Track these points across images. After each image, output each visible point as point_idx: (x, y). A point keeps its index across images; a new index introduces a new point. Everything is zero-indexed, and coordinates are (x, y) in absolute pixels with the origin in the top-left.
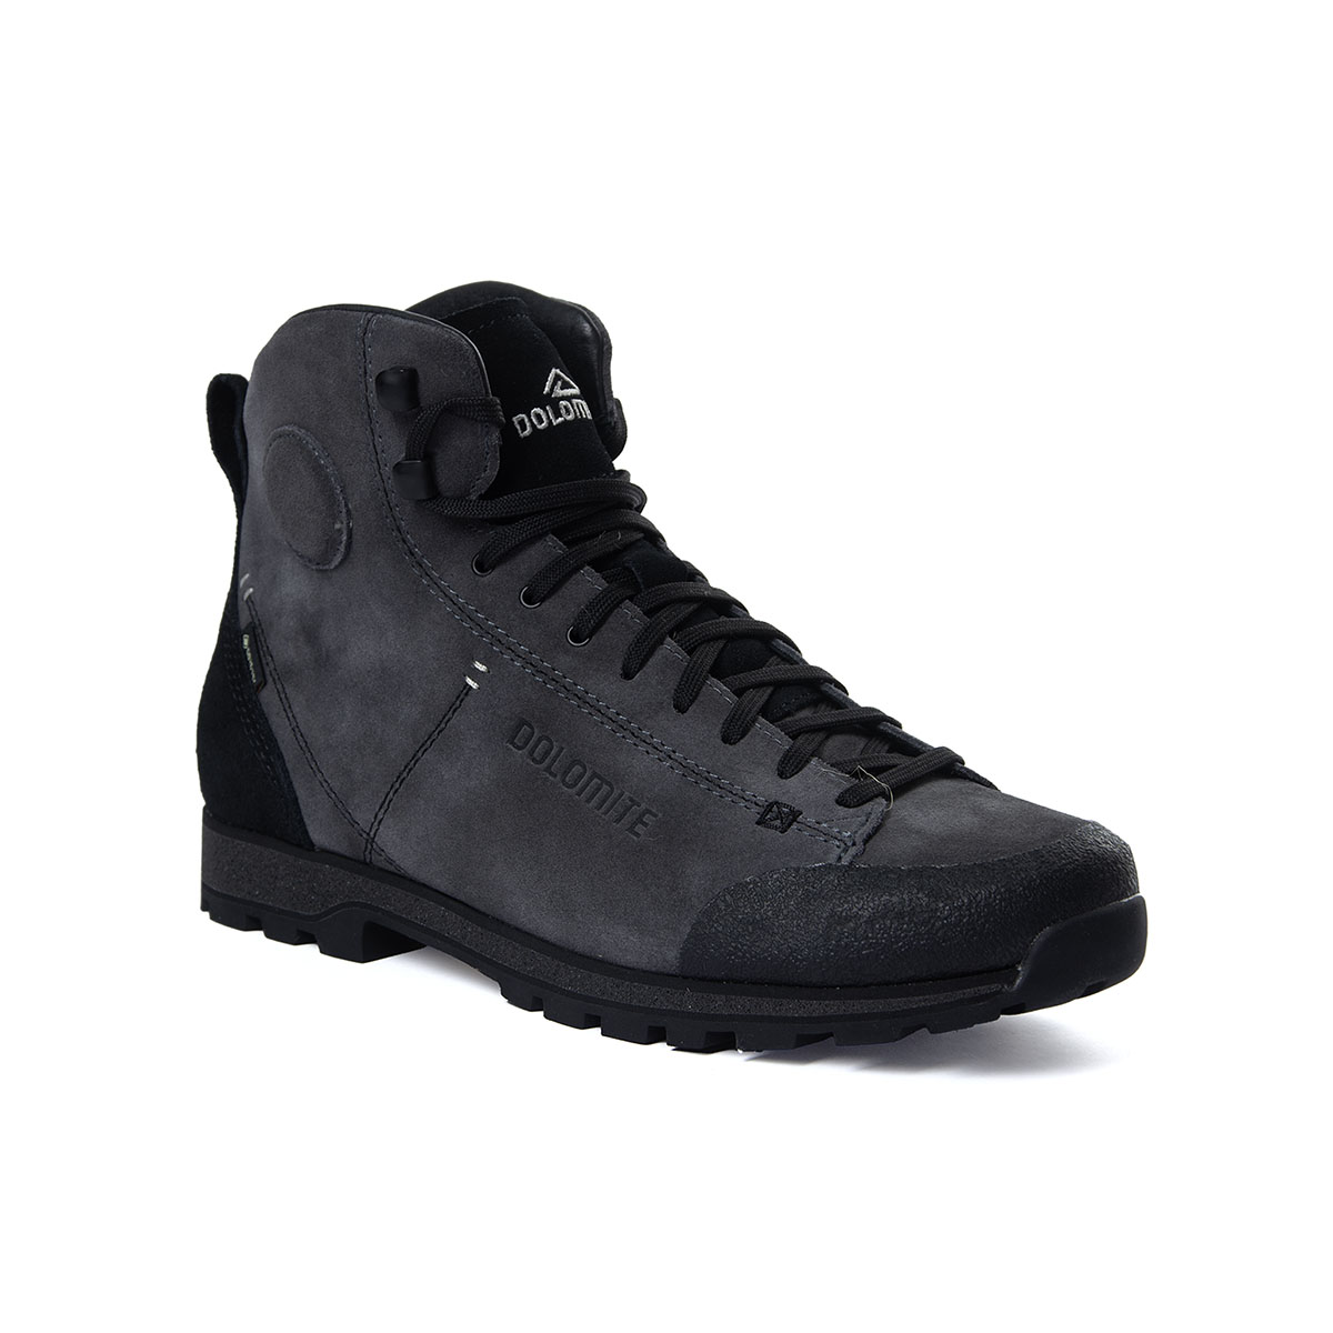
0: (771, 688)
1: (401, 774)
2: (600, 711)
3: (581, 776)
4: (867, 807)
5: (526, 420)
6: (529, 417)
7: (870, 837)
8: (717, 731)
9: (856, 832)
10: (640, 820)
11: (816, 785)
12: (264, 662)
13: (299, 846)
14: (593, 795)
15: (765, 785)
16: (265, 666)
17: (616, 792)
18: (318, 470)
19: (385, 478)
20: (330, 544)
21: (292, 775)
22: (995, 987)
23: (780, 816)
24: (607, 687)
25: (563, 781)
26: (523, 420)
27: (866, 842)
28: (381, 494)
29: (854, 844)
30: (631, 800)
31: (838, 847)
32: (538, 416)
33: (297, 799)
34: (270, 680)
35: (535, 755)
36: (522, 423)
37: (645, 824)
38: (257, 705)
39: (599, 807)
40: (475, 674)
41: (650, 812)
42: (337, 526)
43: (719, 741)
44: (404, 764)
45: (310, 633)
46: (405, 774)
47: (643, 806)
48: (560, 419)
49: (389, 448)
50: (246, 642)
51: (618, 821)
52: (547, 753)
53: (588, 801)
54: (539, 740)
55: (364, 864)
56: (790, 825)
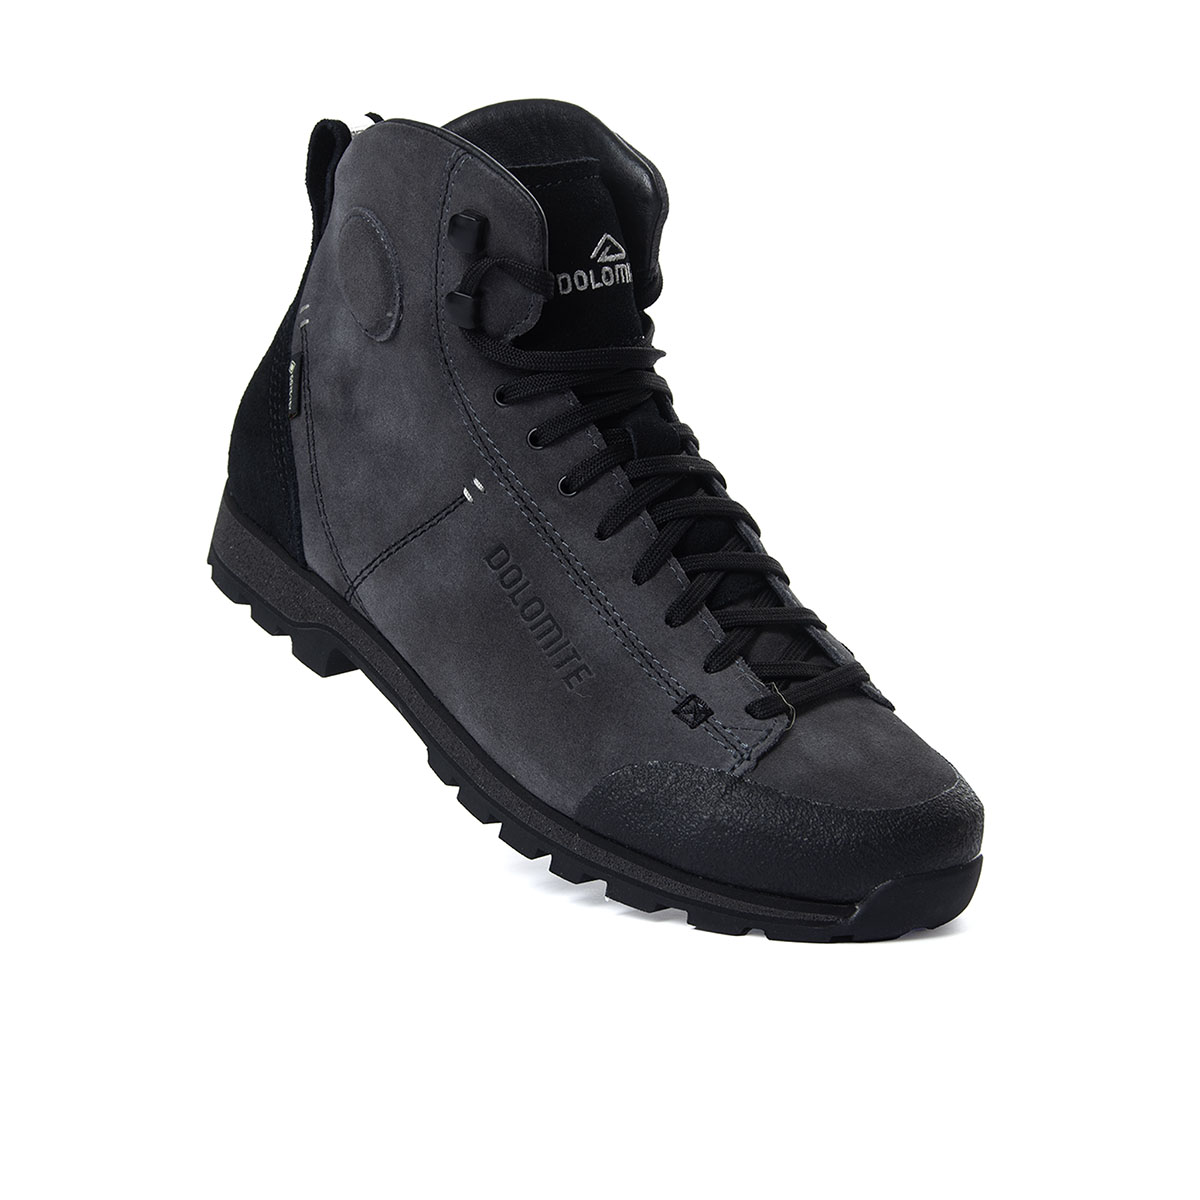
0: (722, 574)
1: (390, 548)
2: (569, 561)
3: (538, 613)
4: (770, 723)
5: (569, 280)
6: (572, 278)
7: (764, 755)
8: (662, 612)
9: (754, 746)
10: (576, 673)
11: (735, 686)
12: (303, 393)
13: (295, 559)
14: (545, 634)
15: (688, 675)
16: (303, 397)
17: (562, 641)
18: (384, 263)
19: (439, 295)
20: (380, 326)
21: (301, 505)
22: (831, 918)
23: (694, 711)
24: (579, 541)
25: (523, 611)
26: (566, 279)
27: (759, 759)
28: (432, 305)
29: (749, 759)
30: (574, 651)
31: (735, 757)
32: (580, 279)
33: (301, 527)
34: (303, 412)
35: (505, 579)
36: (564, 281)
37: (580, 679)
38: (288, 431)
39: (546, 647)
40: (473, 490)
41: (587, 669)
42: (389, 314)
43: (662, 621)
44: (395, 540)
45: (346, 385)
46: (393, 550)
47: (583, 661)
48: (598, 285)
49: (449, 272)
50: (292, 367)
51: (558, 666)
52: (515, 581)
53: (539, 637)
54: (512, 567)
55: (343, 601)
56: (701, 722)
